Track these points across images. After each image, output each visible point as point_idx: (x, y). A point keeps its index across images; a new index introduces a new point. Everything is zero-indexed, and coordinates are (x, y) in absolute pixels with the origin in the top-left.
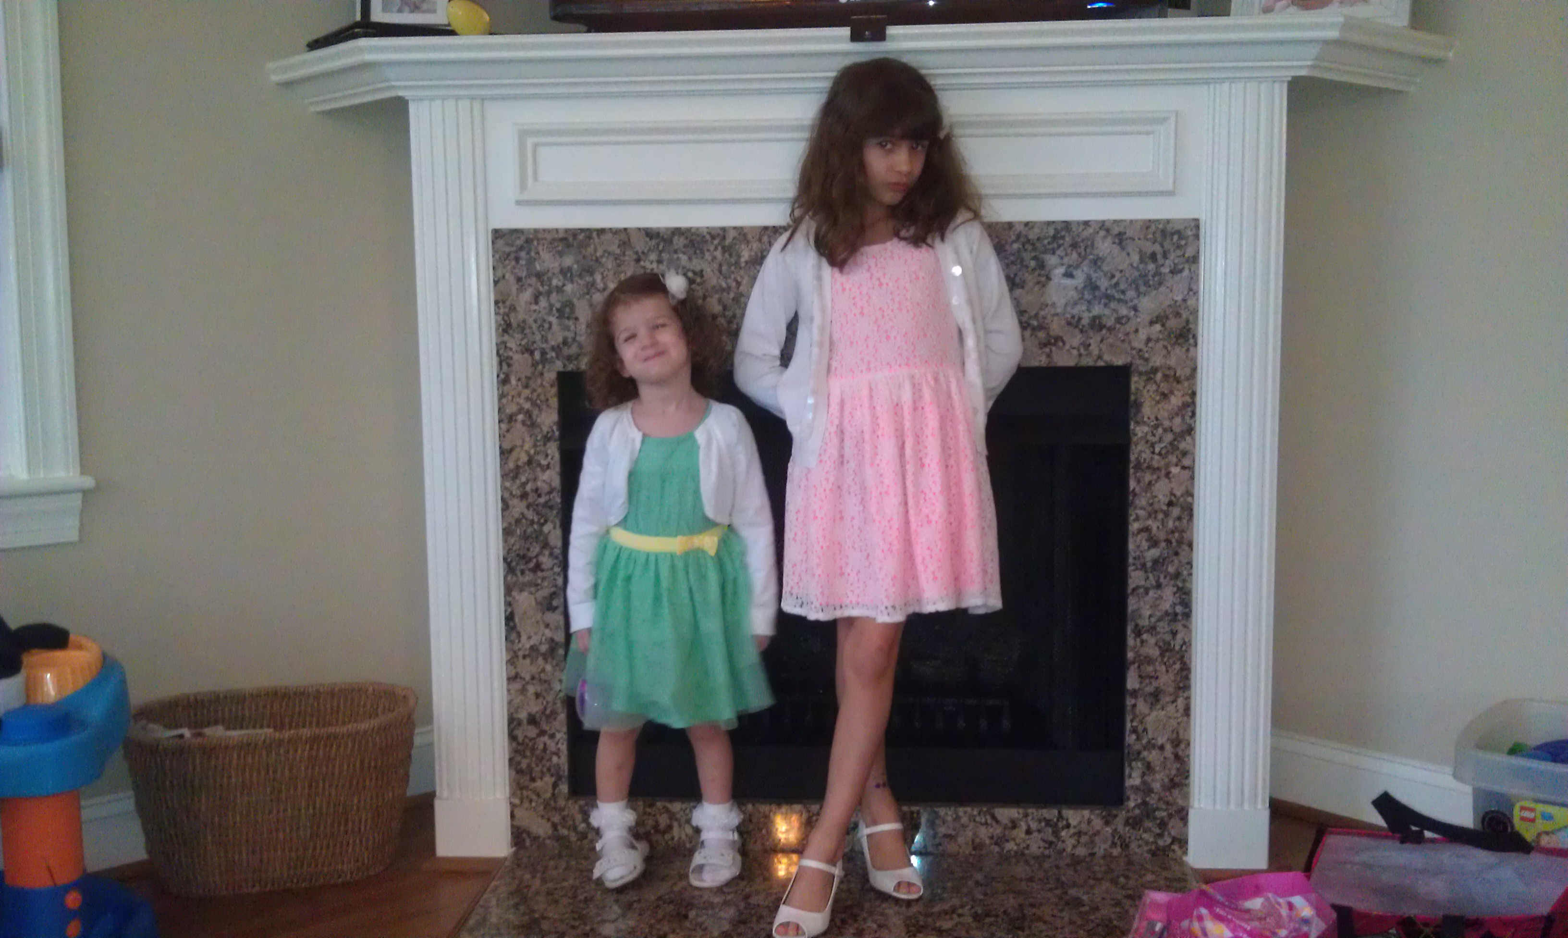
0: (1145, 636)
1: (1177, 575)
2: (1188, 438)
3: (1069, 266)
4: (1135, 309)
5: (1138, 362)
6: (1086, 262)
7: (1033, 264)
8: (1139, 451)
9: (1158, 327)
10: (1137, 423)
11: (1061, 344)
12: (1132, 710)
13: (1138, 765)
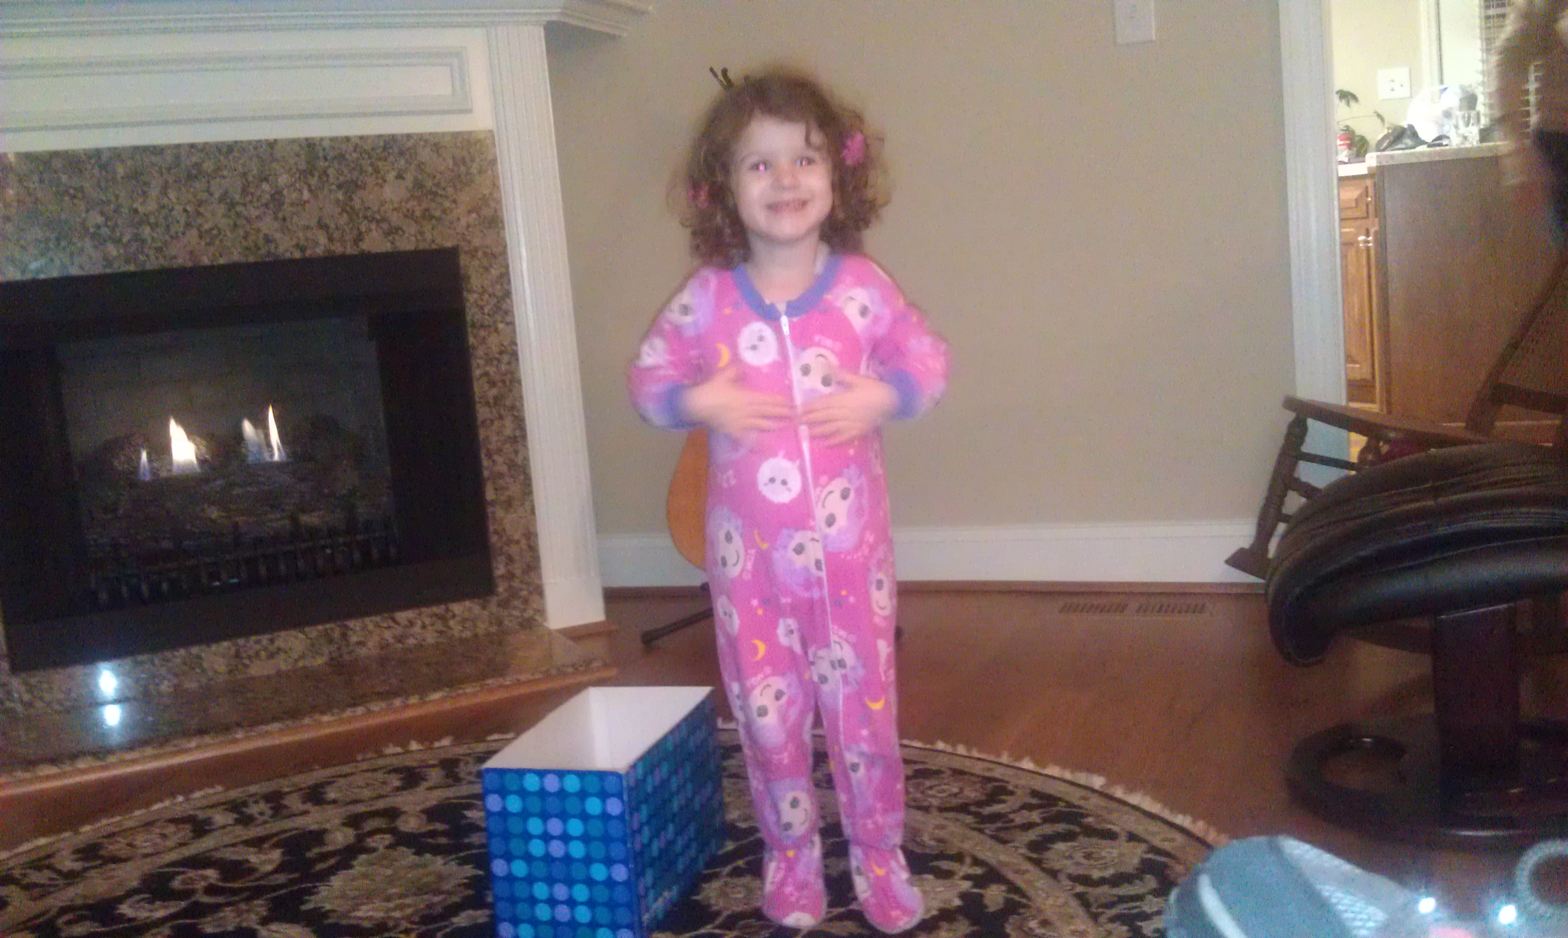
0: (495, 457)
1: (513, 408)
2: (508, 301)
3: (400, 170)
4: (454, 202)
5: (462, 244)
6: (412, 166)
7: (370, 169)
8: (472, 314)
9: (474, 215)
10: (469, 291)
11: (401, 232)
12: (493, 517)
13: (502, 558)
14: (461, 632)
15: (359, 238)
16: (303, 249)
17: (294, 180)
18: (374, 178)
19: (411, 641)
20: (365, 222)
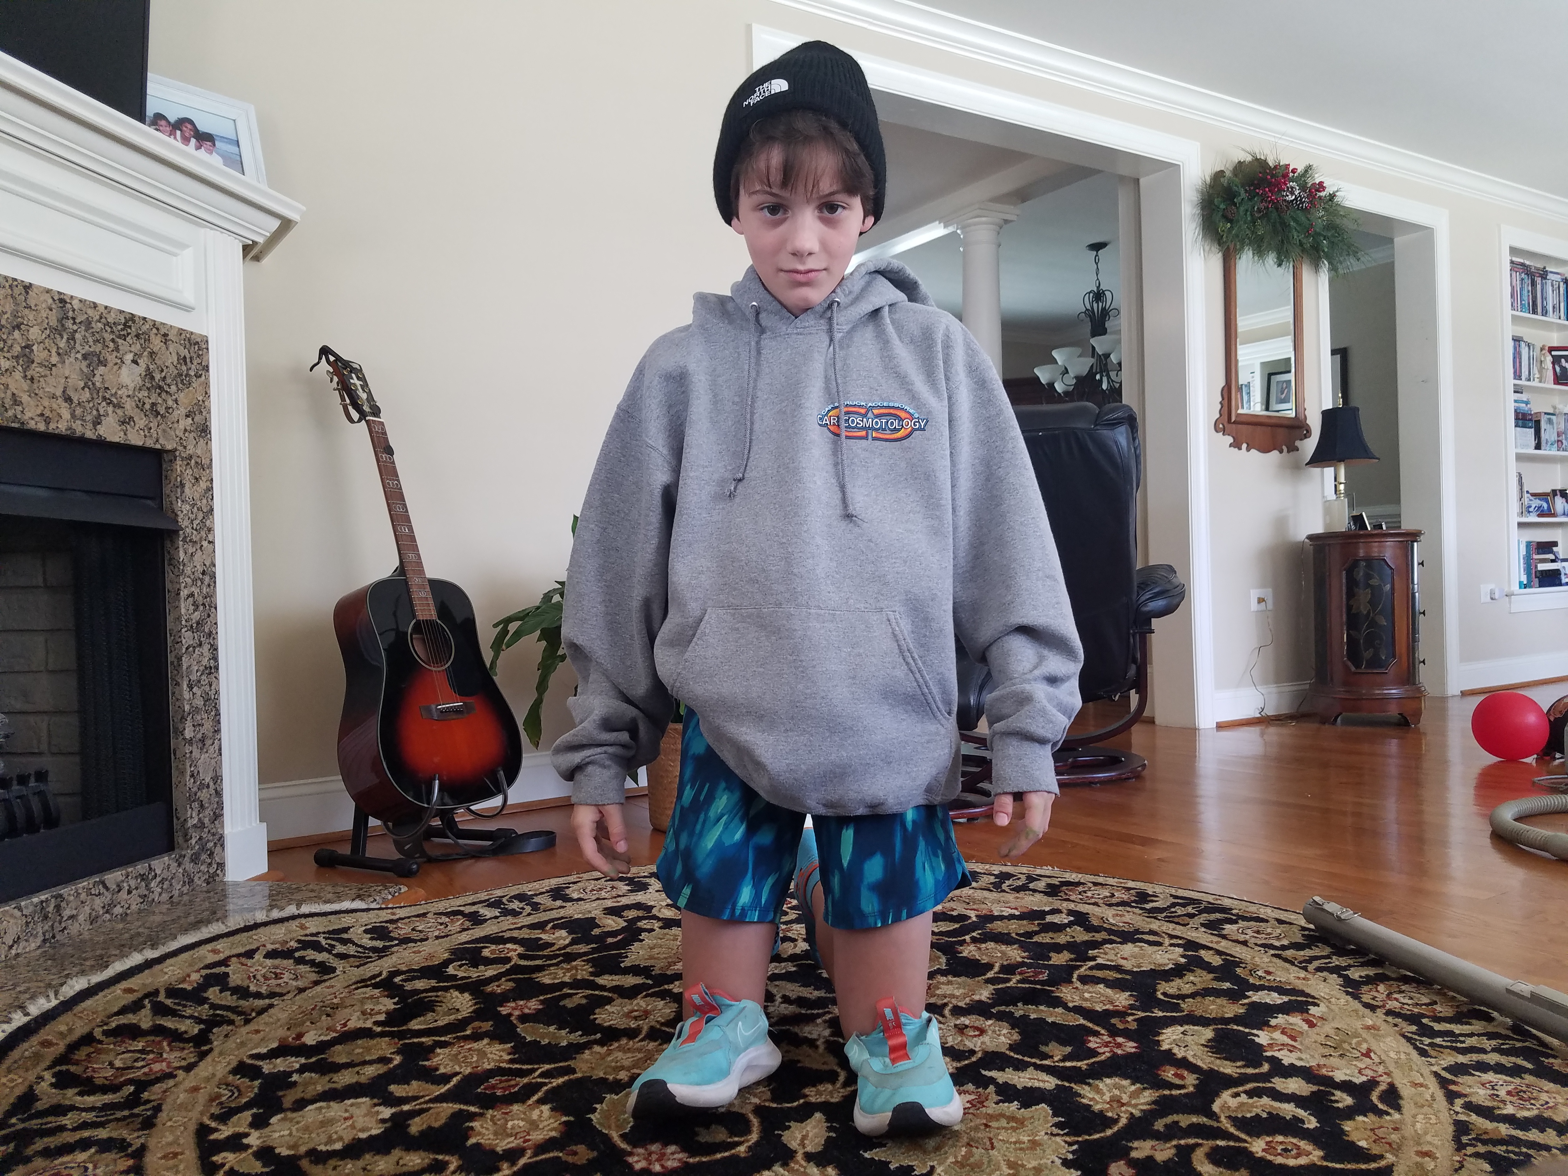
0: (194, 690)
1: (210, 634)
2: (211, 518)
3: (136, 354)
4: (176, 401)
5: (180, 448)
6: (146, 353)
7: (111, 345)
9: (190, 420)
10: (182, 502)
11: (132, 423)
12: (190, 757)
13: (196, 805)
14: (160, 894)
15: (97, 422)
16: (47, 421)
17: (44, 336)
18: (114, 356)
19: (118, 910)
20: (104, 403)
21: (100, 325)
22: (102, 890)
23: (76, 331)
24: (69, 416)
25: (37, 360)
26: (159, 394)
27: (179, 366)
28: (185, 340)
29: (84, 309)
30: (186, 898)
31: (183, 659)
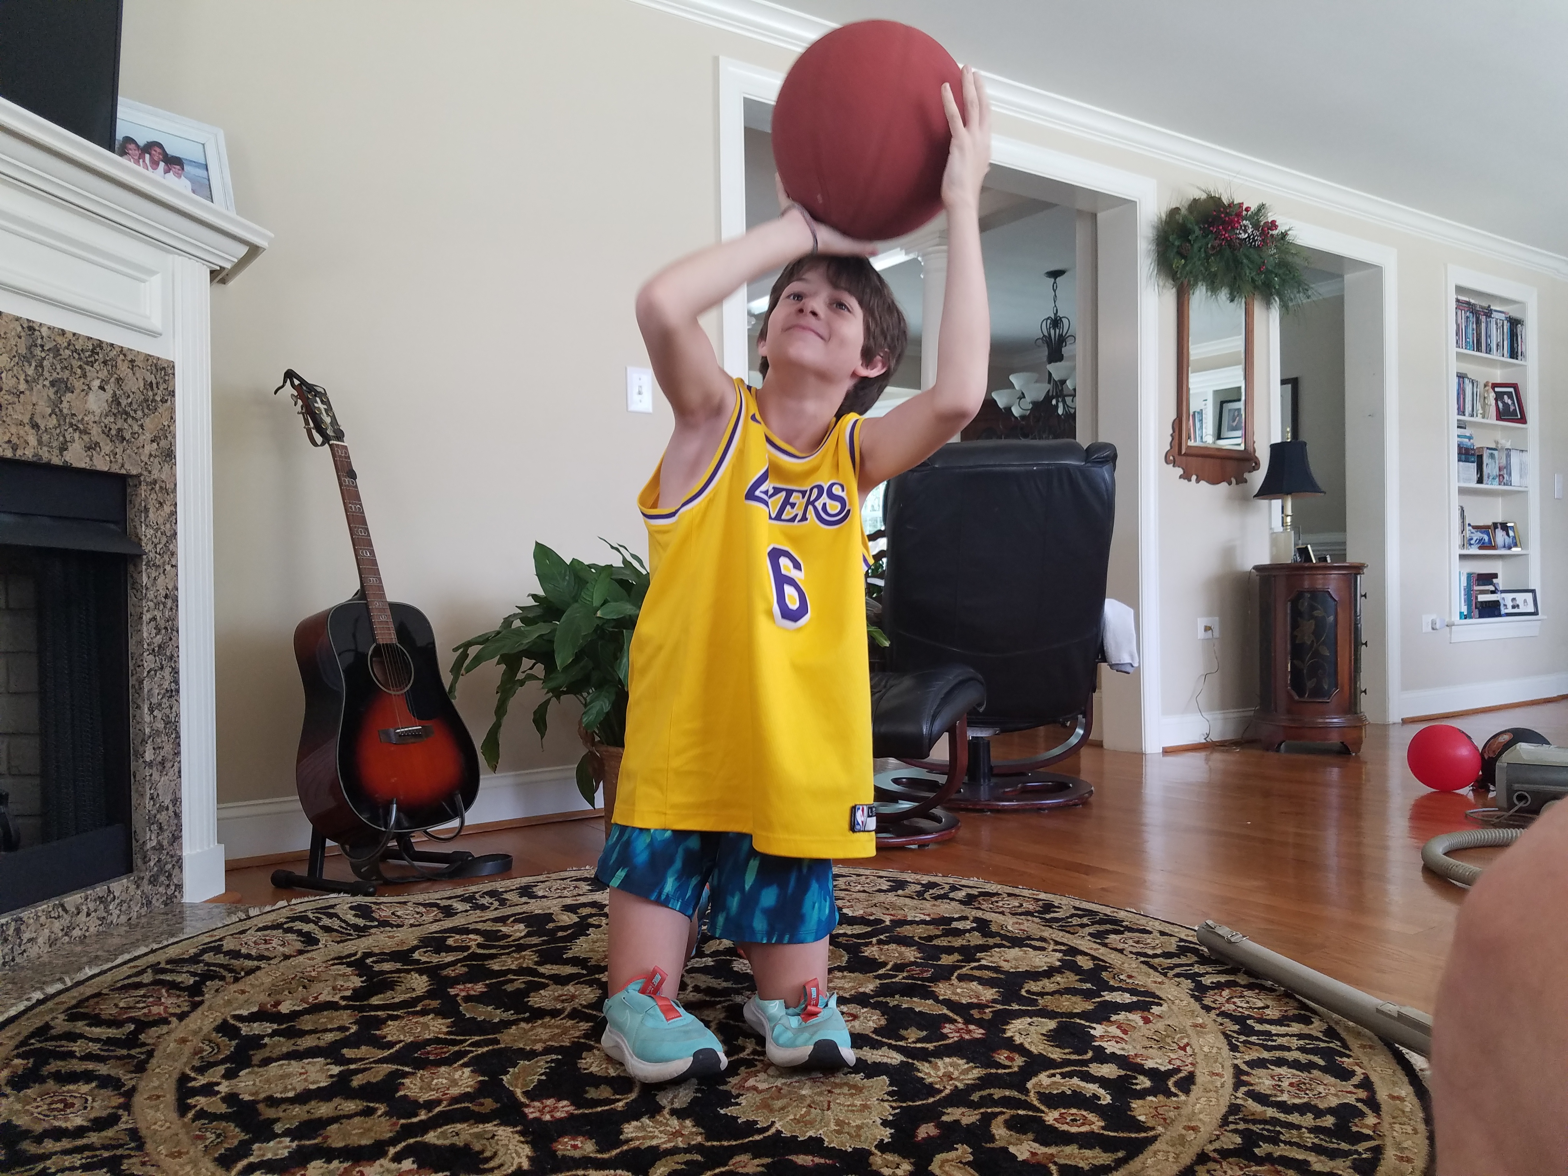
0: (155, 713)
1: (171, 657)
2: (174, 541)
3: (103, 380)
4: (142, 426)
5: (145, 473)
6: (113, 380)
7: (79, 371)
8: (147, 551)
9: (155, 444)
11: (98, 449)
12: (150, 780)
13: (155, 827)
14: (119, 916)
15: (63, 448)
16: (15, 448)
17: (12, 364)
18: (81, 382)
19: (76, 933)
20: (71, 430)
21: (68, 352)
22: (62, 913)
23: (44, 358)
24: (36, 443)
25: (5, 387)
26: (125, 420)
27: (145, 391)
28: (151, 366)
29: (53, 337)
30: (143, 920)
31: (145, 682)
